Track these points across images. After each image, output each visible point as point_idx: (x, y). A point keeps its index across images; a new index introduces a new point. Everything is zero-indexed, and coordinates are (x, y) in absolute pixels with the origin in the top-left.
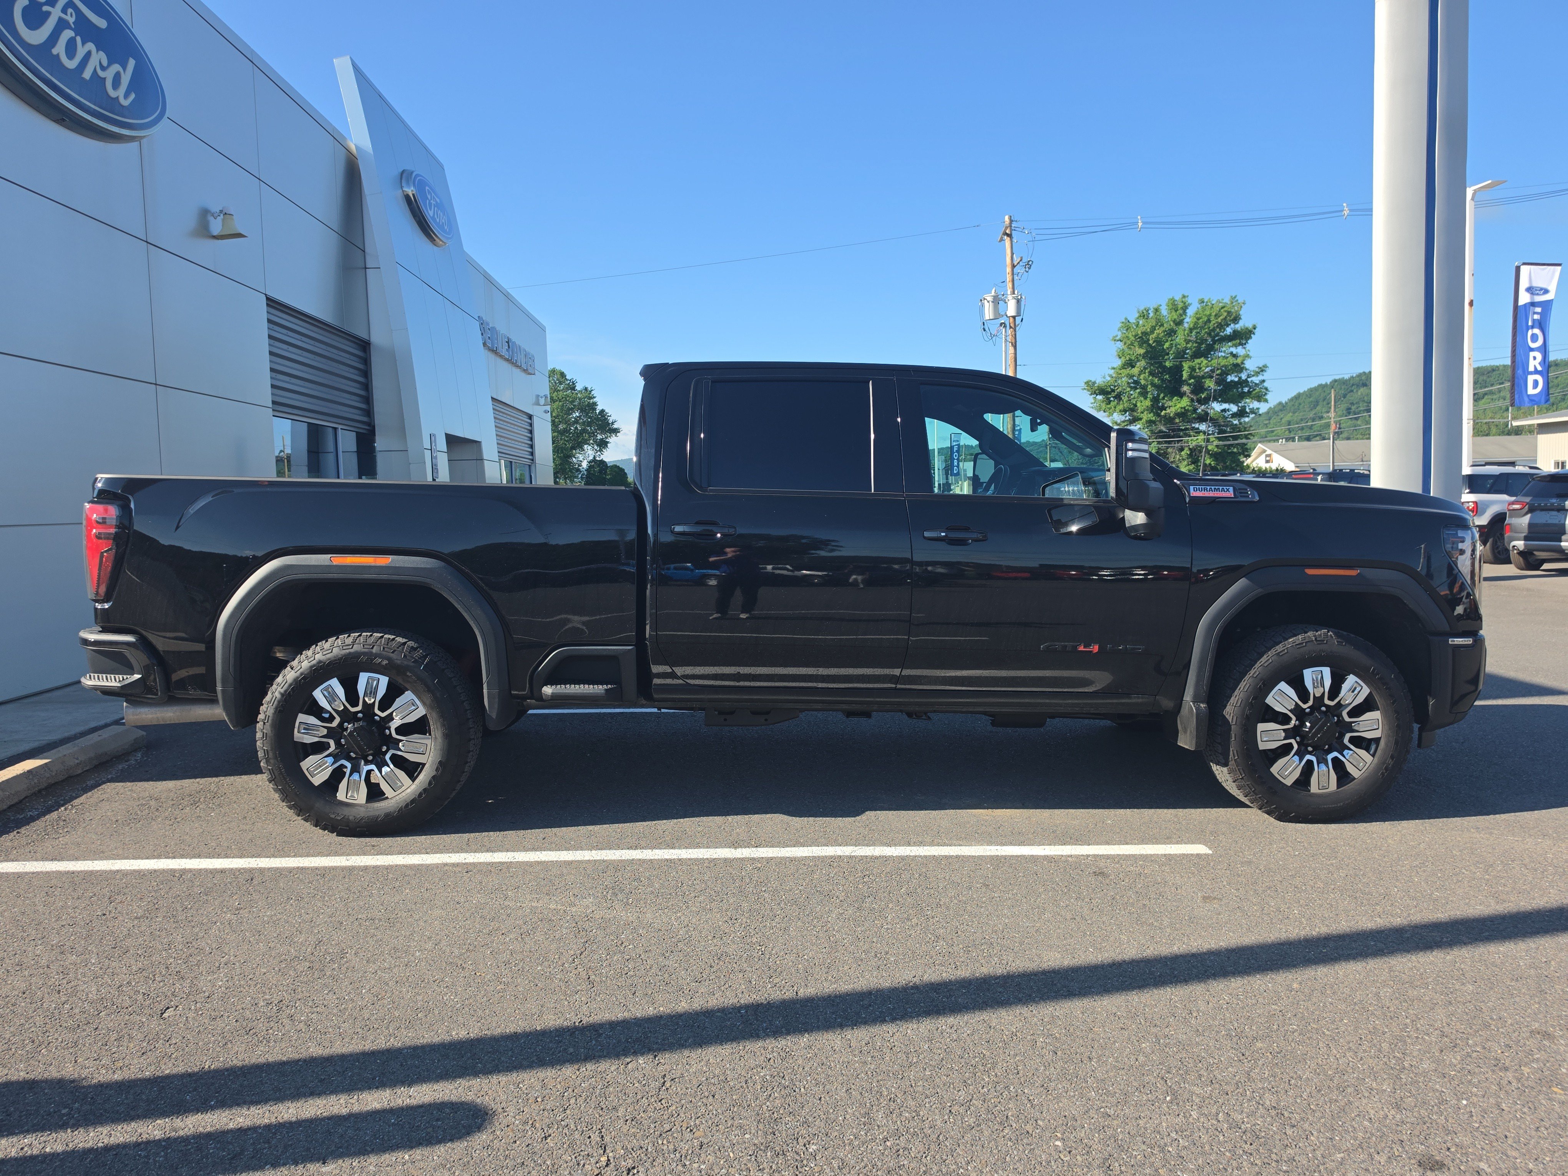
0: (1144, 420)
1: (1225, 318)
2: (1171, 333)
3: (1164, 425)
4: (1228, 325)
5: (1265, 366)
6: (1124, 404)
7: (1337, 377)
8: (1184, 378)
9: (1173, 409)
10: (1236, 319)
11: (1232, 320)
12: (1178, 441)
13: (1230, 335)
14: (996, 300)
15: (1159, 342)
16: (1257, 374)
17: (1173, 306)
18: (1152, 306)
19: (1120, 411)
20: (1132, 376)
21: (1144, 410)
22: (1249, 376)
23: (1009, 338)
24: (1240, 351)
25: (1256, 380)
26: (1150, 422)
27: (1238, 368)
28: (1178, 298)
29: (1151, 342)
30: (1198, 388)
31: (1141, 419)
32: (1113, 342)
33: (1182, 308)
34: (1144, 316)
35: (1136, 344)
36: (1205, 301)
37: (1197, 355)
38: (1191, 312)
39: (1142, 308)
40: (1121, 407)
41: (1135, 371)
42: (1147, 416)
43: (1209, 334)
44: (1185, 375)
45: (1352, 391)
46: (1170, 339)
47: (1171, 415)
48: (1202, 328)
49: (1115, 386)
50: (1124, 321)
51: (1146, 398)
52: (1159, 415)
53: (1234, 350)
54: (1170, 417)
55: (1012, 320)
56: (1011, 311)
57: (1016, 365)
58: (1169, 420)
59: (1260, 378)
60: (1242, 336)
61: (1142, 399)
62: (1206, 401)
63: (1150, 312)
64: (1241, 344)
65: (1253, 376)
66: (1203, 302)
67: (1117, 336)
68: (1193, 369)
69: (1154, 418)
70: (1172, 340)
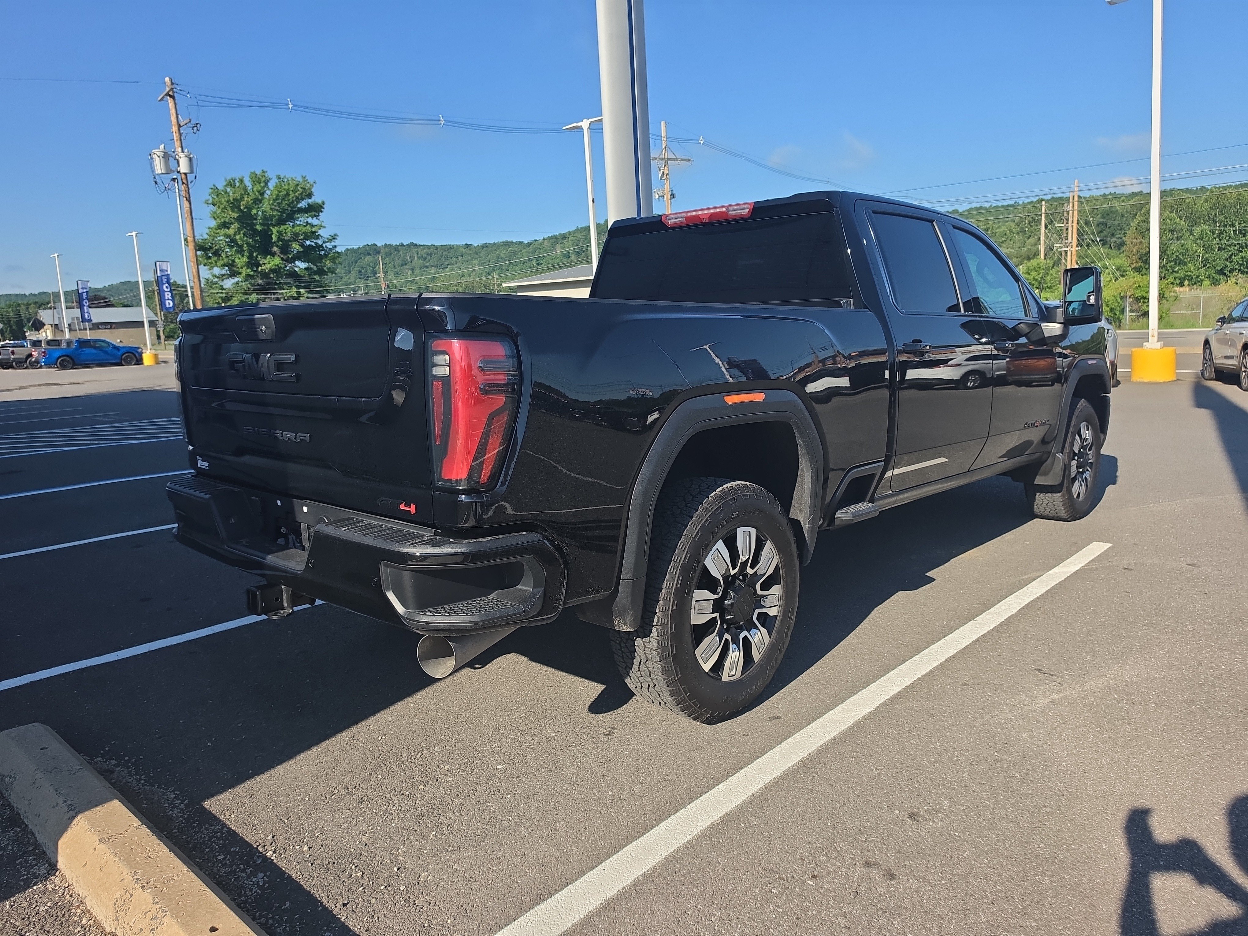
0: (244, 274)
1: (301, 194)
2: (258, 201)
3: (261, 279)
4: (303, 199)
5: (336, 235)
6: (223, 259)
7: (349, 247)
8: (273, 241)
9: (268, 266)
10: (310, 196)
11: (307, 196)
12: (274, 294)
13: (305, 208)
14: (166, 156)
15: (249, 209)
16: (330, 241)
17: (256, 179)
18: (238, 177)
19: (222, 266)
20: (228, 236)
21: (244, 266)
22: (324, 242)
23: (183, 193)
24: (315, 221)
25: (329, 245)
26: (248, 277)
27: (314, 235)
28: (258, 172)
29: (242, 208)
30: (285, 249)
31: (240, 273)
32: (206, 205)
33: (264, 181)
34: (231, 185)
35: (229, 208)
36: (282, 177)
37: (281, 221)
38: (271, 185)
39: (229, 178)
40: (222, 262)
41: (231, 232)
42: (245, 271)
43: (289, 205)
44: (274, 237)
45: (361, 258)
46: (256, 206)
47: (267, 271)
48: (283, 199)
49: (212, 244)
50: (213, 187)
51: (243, 256)
52: (256, 271)
53: (310, 220)
54: (265, 272)
55: (183, 176)
56: (184, 167)
57: (192, 219)
58: (265, 275)
59: (333, 244)
60: (316, 209)
61: (240, 256)
62: (292, 260)
63: (236, 181)
64: (315, 216)
65: (327, 242)
66: (280, 178)
67: (209, 200)
68: (280, 233)
69: (252, 273)
70: (258, 208)
